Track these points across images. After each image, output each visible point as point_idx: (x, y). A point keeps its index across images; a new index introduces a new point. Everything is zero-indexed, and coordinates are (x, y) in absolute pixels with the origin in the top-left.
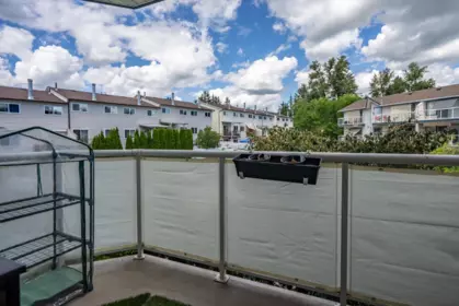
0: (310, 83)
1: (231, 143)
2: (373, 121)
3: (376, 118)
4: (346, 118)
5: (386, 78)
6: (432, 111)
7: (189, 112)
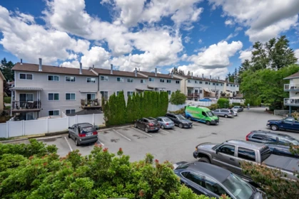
0: (253, 59)
1: (193, 102)
4: (292, 84)
7: (165, 81)
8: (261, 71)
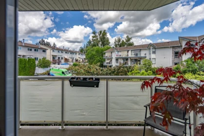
0: (93, 40)
1: (57, 65)
2: (116, 56)
3: (117, 56)
4: (106, 55)
5: (119, 40)
6: (133, 54)
7: (33, 50)
8: (95, 48)
